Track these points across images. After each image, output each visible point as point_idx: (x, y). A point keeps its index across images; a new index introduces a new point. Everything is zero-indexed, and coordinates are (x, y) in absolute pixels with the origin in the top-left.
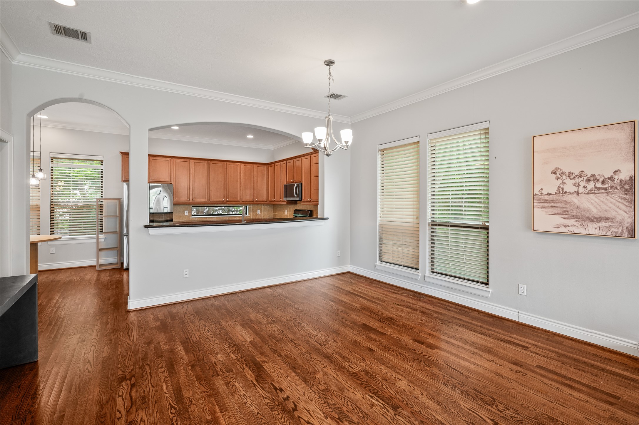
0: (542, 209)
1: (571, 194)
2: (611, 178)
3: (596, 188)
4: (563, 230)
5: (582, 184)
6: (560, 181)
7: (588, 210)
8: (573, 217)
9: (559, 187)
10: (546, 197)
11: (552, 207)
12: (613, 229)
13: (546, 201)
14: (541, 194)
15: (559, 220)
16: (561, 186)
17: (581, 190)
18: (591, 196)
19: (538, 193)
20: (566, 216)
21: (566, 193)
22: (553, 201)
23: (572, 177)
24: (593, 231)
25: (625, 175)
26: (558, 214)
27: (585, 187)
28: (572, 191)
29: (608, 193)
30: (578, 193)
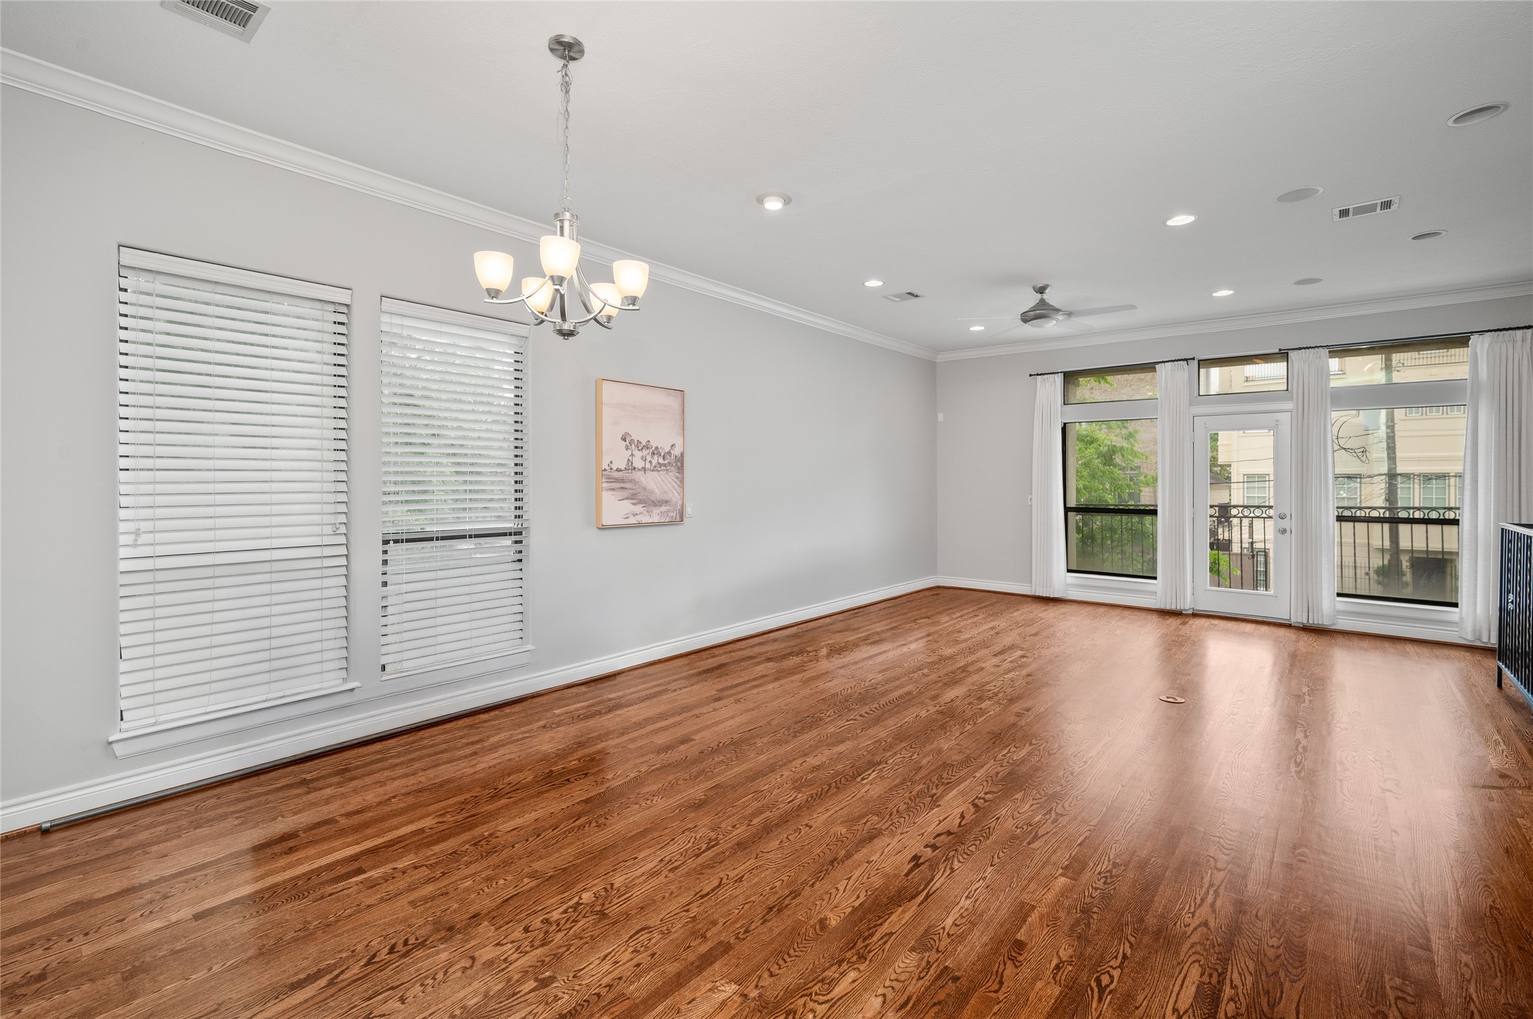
0: (612, 493)
1: (639, 470)
2: (669, 453)
3: (659, 463)
4: (632, 520)
5: (649, 458)
6: (629, 452)
7: (653, 492)
8: (640, 502)
9: (629, 460)
10: (616, 475)
11: (622, 488)
12: (671, 514)
13: (616, 480)
14: (611, 469)
15: (627, 506)
16: (630, 458)
17: (648, 466)
18: (655, 473)
19: (607, 468)
20: (634, 501)
21: (634, 468)
22: (622, 481)
23: (640, 448)
24: (656, 519)
25: (677, 452)
26: (627, 498)
27: (650, 462)
28: (640, 468)
29: (667, 470)
30: (644, 469)
